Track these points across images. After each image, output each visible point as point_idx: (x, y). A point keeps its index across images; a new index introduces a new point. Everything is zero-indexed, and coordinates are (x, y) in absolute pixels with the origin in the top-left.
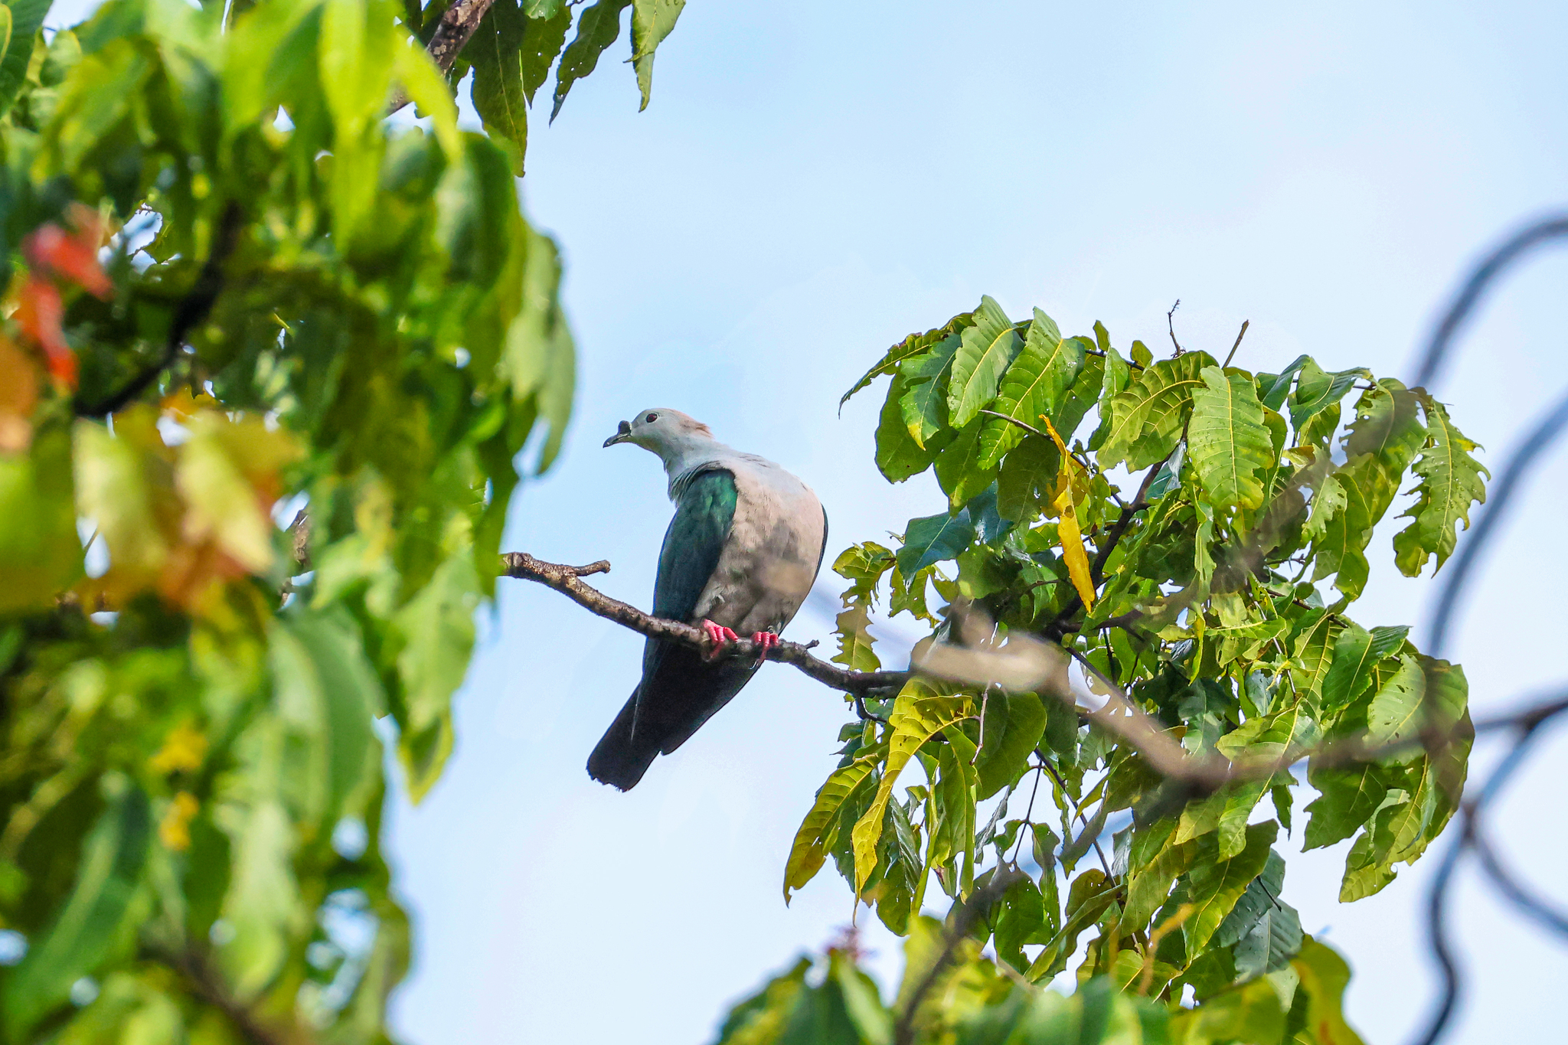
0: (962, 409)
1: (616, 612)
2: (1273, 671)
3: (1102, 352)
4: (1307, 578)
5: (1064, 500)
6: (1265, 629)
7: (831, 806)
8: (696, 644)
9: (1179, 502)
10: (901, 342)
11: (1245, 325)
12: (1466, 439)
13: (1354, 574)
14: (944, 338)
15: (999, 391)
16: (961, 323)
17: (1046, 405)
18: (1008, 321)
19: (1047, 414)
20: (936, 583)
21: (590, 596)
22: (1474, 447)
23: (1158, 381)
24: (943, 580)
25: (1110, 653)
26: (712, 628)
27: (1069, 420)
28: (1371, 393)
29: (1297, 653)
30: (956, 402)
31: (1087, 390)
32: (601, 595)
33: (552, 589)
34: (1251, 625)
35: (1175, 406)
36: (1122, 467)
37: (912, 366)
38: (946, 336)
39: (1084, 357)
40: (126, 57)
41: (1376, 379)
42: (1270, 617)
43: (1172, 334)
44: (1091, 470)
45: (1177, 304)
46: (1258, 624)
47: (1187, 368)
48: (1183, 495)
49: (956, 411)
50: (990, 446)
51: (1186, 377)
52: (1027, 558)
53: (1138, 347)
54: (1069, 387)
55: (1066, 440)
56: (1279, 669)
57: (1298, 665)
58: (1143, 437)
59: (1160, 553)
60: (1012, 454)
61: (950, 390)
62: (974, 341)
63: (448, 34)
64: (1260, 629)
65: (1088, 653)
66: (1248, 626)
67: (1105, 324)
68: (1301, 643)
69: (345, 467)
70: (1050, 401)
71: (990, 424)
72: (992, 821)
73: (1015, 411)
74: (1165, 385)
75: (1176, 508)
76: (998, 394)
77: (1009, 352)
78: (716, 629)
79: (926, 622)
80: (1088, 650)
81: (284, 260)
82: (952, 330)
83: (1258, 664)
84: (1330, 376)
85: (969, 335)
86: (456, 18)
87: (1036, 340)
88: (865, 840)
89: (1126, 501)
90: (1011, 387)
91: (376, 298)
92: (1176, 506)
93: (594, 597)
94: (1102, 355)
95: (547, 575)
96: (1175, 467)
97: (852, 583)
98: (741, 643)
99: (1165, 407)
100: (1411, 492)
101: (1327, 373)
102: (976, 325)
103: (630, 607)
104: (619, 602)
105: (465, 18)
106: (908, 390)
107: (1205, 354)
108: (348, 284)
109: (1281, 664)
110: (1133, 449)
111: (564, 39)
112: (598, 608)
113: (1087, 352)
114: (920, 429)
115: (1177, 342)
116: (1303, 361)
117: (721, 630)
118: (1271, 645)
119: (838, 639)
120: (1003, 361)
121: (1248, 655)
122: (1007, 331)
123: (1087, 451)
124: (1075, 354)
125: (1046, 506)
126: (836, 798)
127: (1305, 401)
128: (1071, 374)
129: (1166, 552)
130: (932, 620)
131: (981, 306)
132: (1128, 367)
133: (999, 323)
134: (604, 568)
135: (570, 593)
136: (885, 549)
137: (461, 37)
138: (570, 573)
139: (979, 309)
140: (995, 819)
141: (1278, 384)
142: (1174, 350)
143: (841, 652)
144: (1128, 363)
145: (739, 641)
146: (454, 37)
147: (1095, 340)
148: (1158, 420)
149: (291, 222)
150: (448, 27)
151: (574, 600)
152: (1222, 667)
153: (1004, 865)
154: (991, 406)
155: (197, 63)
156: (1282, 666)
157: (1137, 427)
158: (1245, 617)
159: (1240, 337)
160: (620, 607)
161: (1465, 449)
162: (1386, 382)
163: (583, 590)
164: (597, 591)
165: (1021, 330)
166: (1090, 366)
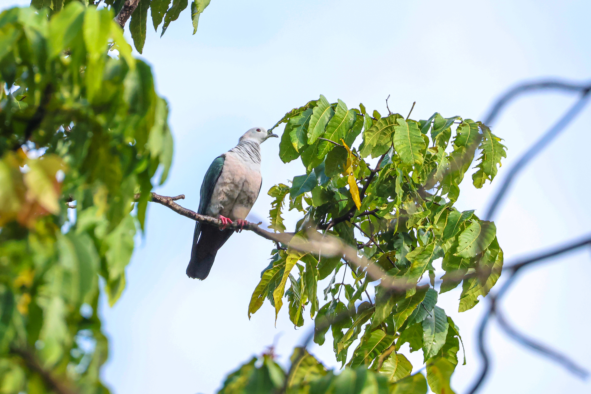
0: (312, 137)
1: (187, 213)
2: (426, 229)
3: (363, 114)
4: (439, 194)
5: (350, 170)
6: (423, 214)
7: (265, 283)
8: (217, 224)
9: (390, 169)
10: (290, 111)
11: (414, 103)
12: (498, 137)
13: (454, 193)
14: (305, 110)
15: (325, 130)
16: (312, 105)
17: (343, 135)
18: (329, 104)
19: (343, 138)
20: (305, 199)
21: (178, 208)
22: (501, 140)
23: (382, 125)
24: (307, 197)
25: (370, 222)
26: (223, 218)
27: (351, 140)
28: (462, 124)
29: (435, 222)
30: (310, 135)
31: (357, 128)
32: (182, 207)
33: (163, 205)
34: (418, 213)
35: (389, 134)
36: (370, 157)
37: (294, 120)
38: (306, 109)
39: (356, 116)
40: (11, 30)
41: (463, 119)
42: (425, 210)
43: (387, 107)
44: (359, 158)
45: (389, 96)
46: (421, 212)
47: (392, 120)
48: (392, 166)
49: (310, 138)
50: (322, 150)
51: (392, 123)
52: (337, 190)
53: (375, 113)
54: (351, 128)
55: (350, 146)
56: (428, 228)
57: (435, 227)
58: (377, 145)
59: (385, 187)
60: (330, 153)
61: (309, 130)
62: (317, 112)
63: (126, 9)
64: (421, 214)
65: (361, 222)
66: (417, 213)
67: (364, 105)
68: (437, 218)
69: (90, 181)
70: (344, 133)
71: (322, 143)
72: (330, 284)
73: (331, 138)
74: (385, 126)
75: (390, 171)
76: (325, 132)
77: (329, 116)
78: (224, 219)
79: (302, 212)
80: (361, 221)
81: (68, 105)
82: (308, 107)
83: (420, 227)
84: (446, 120)
85: (315, 110)
86: (129, 3)
87: (339, 112)
88: (278, 296)
89: (372, 169)
90: (330, 129)
91: (101, 119)
92: (390, 170)
93: (179, 208)
94: (362, 115)
95: (161, 200)
96: (390, 155)
97: (275, 199)
98: (233, 224)
99: (385, 134)
100: (478, 159)
101: (445, 118)
102: (318, 106)
103: (192, 211)
104: (188, 210)
105: (132, 4)
106: (292, 130)
107: (399, 114)
108: (91, 114)
109: (429, 226)
110: (374, 150)
111: (169, 7)
112: (181, 212)
113: (357, 114)
114: (297, 144)
115: (390, 110)
116: (436, 115)
117: (226, 219)
118: (425, 220)
119: (270, 219)
120: (327, 120)
121: (418, 224)
122: (328, 107)
123: (358, 151)
124: (353, 116)
125: (343, 171)
126: (267, 280)
127: (436, 129)
128: (352, 123)
129: (387, 187)
130: (305, 212)
131: (320, 99)
132: (372, 120)
133: (326, 105)
134: (183, 197)
135: (170, 207)
136: (286, 186)
137: (131, 10)
138: (170, 199)
139: (319, 100)
140: (331, 283)
141: (427, 124)
142: (389, 113)
143: (271, 224)
144: (372, 118)
145: (233, 223)
146: (128, 11)
147: (360, 110)
148: (382, 139)
149: (71, 91)
150: (126, 7)
151: (172, 209)
152: (408, 228)
153: (335, 300)
154: (323, 136)
155: (37, 33)
156: (429, 227)
157: (375, 142)
158: (416, 210)
159: (412, 108)
160: (188, 211)
161: (498, 141)
162: (467, 120)
163: (175, 206)
164: (180, 206)
165: (334, 107)
166: (358, 119)
